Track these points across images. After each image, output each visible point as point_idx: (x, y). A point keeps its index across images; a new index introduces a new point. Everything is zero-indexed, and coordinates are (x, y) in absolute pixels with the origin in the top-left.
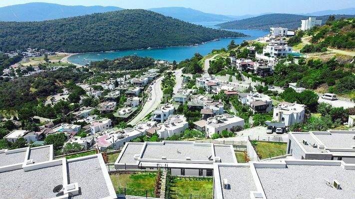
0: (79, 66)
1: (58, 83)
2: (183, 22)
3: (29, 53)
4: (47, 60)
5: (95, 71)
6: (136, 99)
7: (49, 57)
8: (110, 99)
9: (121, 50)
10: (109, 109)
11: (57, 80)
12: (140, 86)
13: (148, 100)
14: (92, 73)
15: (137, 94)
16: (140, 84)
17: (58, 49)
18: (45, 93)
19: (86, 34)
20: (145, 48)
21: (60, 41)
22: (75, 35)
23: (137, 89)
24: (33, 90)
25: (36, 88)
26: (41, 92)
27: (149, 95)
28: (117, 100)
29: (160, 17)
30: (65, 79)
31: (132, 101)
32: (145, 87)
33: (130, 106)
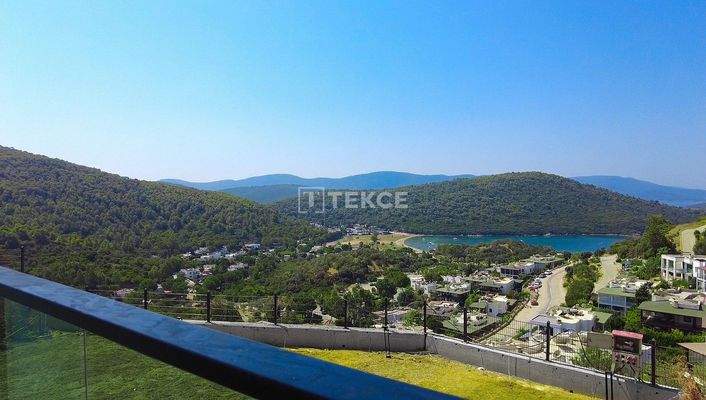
0: (418, 251)
1: (375, 267)
2: (616, 194)
3: (355, 231)
4: (375, 239)
5: (442, 260)
6: (501, 299)
7: (379, 237)
8: (448, 297)
9: (494, 234)
10: (439, 313)
11: (374, 263)
12: (516, 278)
13: (529, 304)
14: (435, 261)
15: (505, 290)
16: (515, 273)
17: (396, 227)
18: (349, 278)
19: (439, 206)
20: (540, 234)
21: (400, 215)
22: (423, 207)
23: (507, 281)
24: (333, 271)
25: (338, 269)
26: (343, 275)
27: (533, 294)
28: (461, 299)
29: (572, 185)
30: (387, 263)
31: (490, 301)
32: (525, 279)
33: (483, 311)
